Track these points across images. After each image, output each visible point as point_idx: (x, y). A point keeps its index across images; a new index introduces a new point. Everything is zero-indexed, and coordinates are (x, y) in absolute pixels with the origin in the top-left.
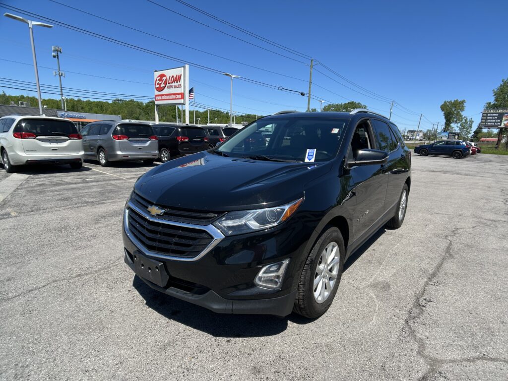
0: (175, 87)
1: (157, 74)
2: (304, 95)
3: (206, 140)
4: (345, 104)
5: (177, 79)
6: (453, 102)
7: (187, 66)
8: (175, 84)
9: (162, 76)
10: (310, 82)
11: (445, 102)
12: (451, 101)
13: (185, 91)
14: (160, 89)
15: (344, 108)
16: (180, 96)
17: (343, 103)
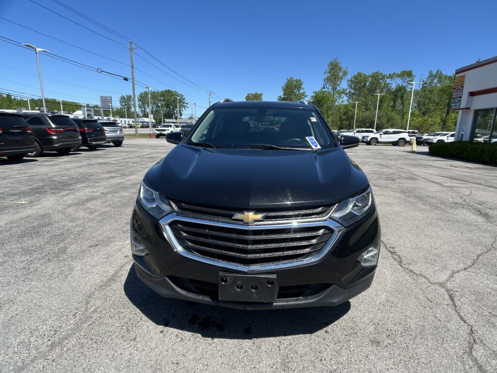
2: (127, 80)
3: (29, 131)
4: (162, 92)
6: (254, 94)
10: (133, 67)
11: (248, 94)
12: (252, 94)
15: (161, 96)
17: (160, 90)
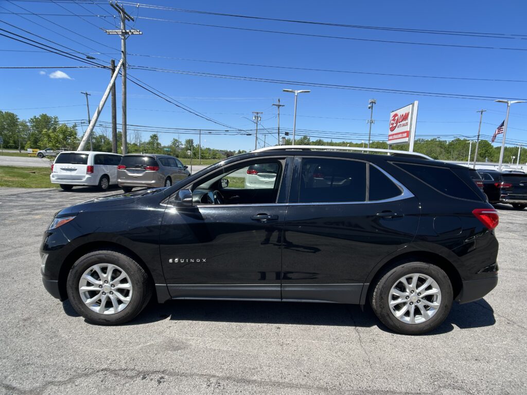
0: (404, 125)
1: (392, 114)
5: (405, 117)
7: (416, 103)
8: (404, 122)
9: (396, 115)
13: (410, 128)
14: (392, 129)
16: (405, 135)
